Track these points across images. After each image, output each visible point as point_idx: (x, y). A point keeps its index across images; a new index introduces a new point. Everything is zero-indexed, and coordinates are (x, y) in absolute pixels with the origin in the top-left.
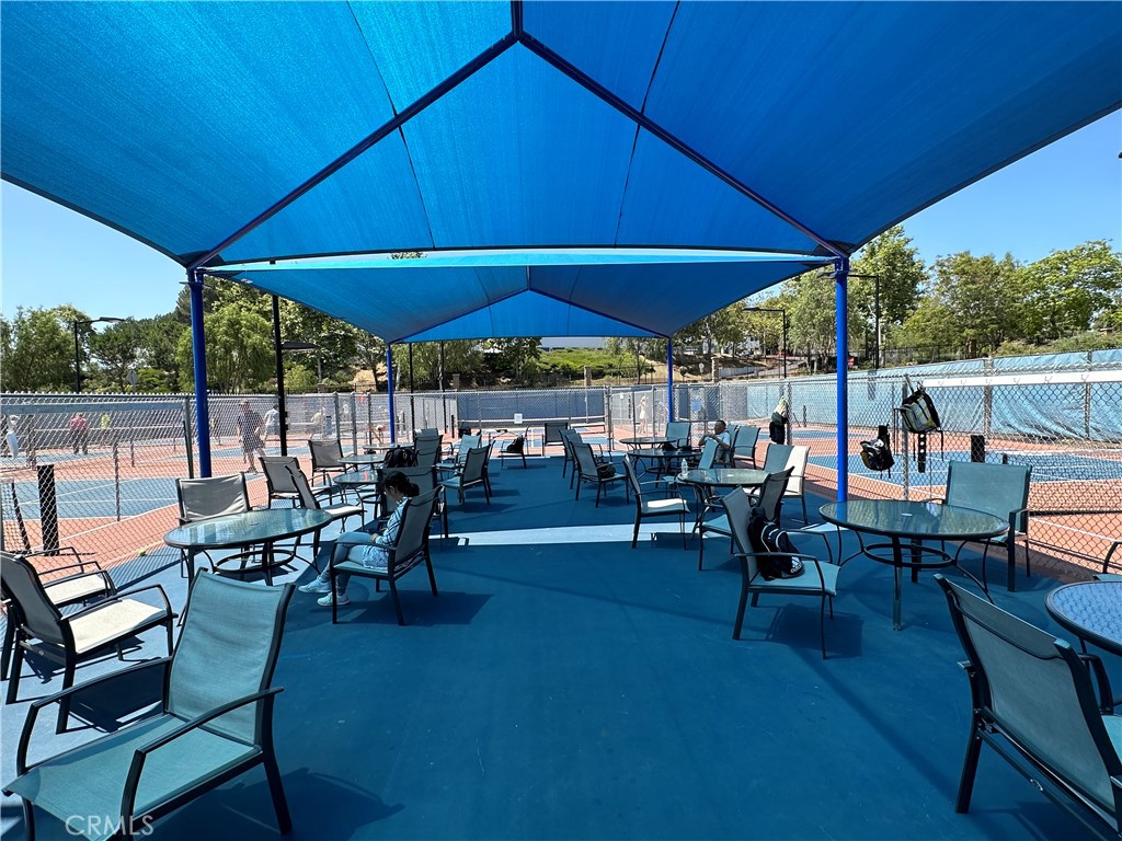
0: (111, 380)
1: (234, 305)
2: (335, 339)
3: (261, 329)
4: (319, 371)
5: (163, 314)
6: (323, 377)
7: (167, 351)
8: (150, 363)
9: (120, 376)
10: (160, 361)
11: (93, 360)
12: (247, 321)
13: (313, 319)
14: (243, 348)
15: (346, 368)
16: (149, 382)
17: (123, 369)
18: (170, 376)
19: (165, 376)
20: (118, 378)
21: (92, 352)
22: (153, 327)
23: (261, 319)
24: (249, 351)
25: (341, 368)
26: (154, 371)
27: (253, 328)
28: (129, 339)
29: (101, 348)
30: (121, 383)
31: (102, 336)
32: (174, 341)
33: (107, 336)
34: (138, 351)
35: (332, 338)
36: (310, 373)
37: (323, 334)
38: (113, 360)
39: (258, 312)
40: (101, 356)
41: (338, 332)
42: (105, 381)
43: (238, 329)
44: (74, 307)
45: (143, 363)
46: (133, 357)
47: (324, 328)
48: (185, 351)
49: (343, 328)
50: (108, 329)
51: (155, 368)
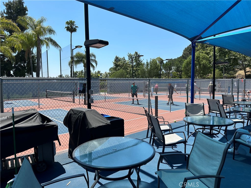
0: (166, 75)
1: (198, 52)
2: (230, 60)
3: (206, 58)
4: (224, 71)
5: (179, 57)
6: (225, 73)
7: (179, 67)
8: (175, 71)
9: (168, 74)
10: (177, 70)
11: (163, 70)
12: (202, 56)
13: (223, 54)
14: (200, 65)
15: (234, 70)
16: (174, 76)
17: (169, 72)
18: (180, 74)
19: (178, 74)
20: (168, 75)
21: (163, 68)
22: (176, 61)
23: (206, 55)
24: (202, 66)
25: (231, 70)
26: (176, 73)
27: (203, 58)
28: (171, 64)
29: (165, 67)
30: (168, 76)
31: (165, 64)
32: (181, 64)
33: (166, 64)
34: (173, 68)
35: (229, 60)
36: (220, 72)
37: (226, 58)
38: (167, 70)
39: (205, 53)
40: (165, 69)
41: (232, 57)
42: (165, 76)
43: (199, 59)
44: (160, 57)
45: (174, 71)
46: (171, 69)
47: (227, 56)
48: (184, 67)
49: (234, 56)
50: (166, 62)
51: (176, 72)
